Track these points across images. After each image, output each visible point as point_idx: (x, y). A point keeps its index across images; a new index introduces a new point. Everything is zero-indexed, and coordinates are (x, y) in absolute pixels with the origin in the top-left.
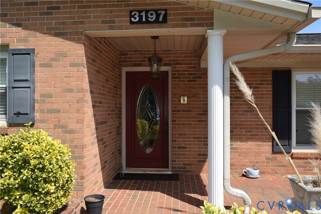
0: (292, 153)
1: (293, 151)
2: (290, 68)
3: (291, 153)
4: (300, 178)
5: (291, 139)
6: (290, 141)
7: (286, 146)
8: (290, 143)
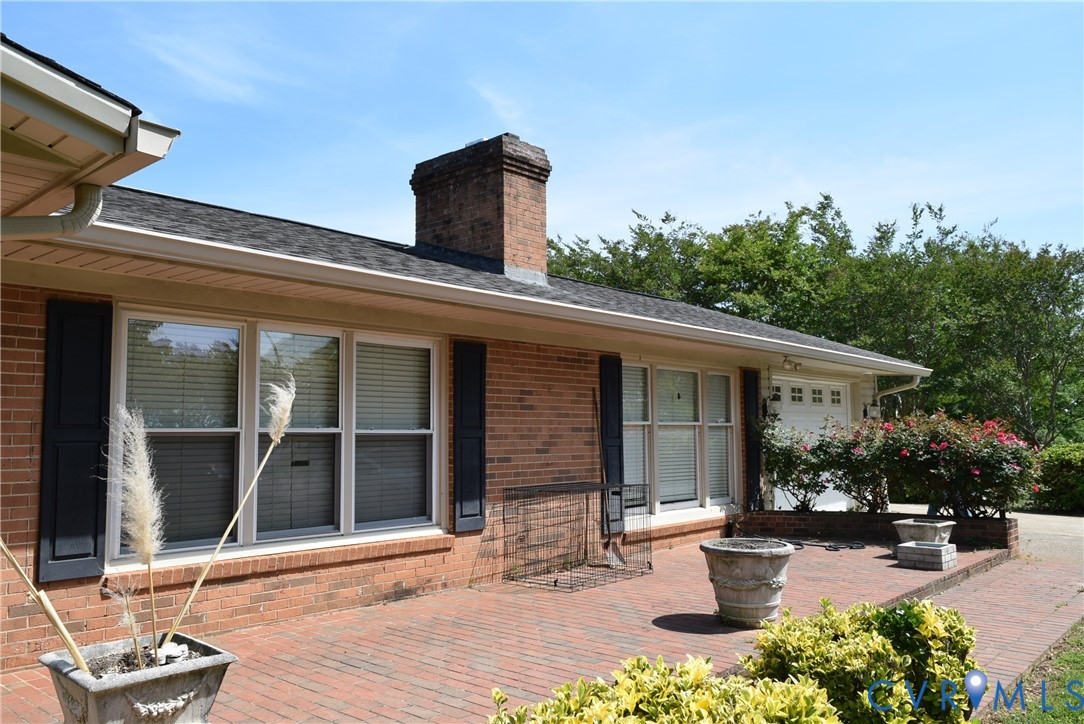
0: (106, 579)
1: (109, 570)
2: (110, 297)
3: (103, 580)
4: (78, 657)
5: (103, 532)
6: (99, 539)
7: (87, 555)
8: (99, 547)
